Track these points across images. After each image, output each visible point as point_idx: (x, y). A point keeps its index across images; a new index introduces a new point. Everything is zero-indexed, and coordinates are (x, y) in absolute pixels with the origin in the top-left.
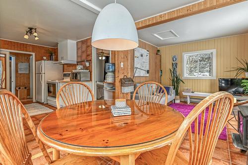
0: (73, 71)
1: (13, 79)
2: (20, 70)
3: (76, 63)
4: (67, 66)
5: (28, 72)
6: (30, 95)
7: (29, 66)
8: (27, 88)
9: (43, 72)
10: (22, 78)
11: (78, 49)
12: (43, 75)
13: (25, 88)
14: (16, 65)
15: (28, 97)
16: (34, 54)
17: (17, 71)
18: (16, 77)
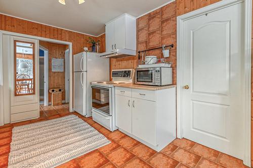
0: (140, 66)
1: (46, 79)
2: (54, 68)
3: (134, 54)
4: (117, 61)
5: (62, 71)
6: (65, 100)
7: (64, 63)
8: (62, 91)
9: (85, 69)
10: (56, 77)
11: (139, 31)
12: (85, 73)
13: (60, 90)
14: (50, 61)
15: (63, 102)
16: (70, 44)
17: (50, 69)
18: (49, 76)
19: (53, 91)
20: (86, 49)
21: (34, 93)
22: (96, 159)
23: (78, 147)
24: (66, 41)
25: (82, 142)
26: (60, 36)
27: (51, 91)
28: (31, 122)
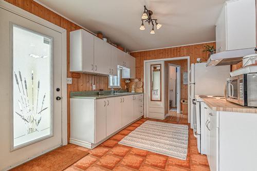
2: (185, 81)
12: (193, 85)
16: (189, 58)
17: (182, 82)
18: (181, 89)
19: (184, 101)
20: (198, 59)
21: (161, 101)
22: (160, 161)
23: (160, 147)
24: (184, 56)
25: (166, 146)
26: (178, 53)
27: (182, 102)
28: (158, 120)
